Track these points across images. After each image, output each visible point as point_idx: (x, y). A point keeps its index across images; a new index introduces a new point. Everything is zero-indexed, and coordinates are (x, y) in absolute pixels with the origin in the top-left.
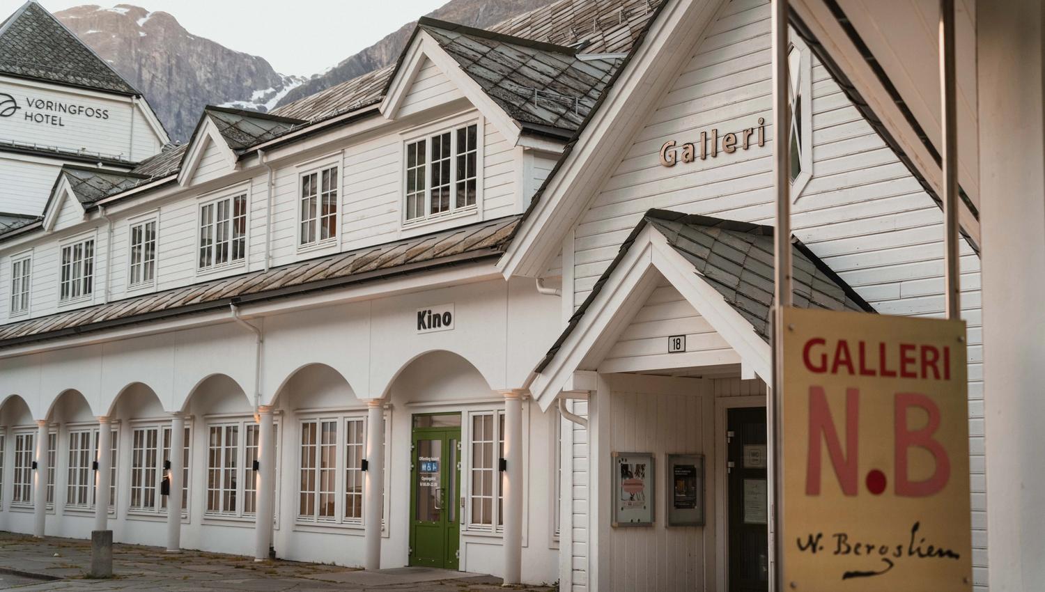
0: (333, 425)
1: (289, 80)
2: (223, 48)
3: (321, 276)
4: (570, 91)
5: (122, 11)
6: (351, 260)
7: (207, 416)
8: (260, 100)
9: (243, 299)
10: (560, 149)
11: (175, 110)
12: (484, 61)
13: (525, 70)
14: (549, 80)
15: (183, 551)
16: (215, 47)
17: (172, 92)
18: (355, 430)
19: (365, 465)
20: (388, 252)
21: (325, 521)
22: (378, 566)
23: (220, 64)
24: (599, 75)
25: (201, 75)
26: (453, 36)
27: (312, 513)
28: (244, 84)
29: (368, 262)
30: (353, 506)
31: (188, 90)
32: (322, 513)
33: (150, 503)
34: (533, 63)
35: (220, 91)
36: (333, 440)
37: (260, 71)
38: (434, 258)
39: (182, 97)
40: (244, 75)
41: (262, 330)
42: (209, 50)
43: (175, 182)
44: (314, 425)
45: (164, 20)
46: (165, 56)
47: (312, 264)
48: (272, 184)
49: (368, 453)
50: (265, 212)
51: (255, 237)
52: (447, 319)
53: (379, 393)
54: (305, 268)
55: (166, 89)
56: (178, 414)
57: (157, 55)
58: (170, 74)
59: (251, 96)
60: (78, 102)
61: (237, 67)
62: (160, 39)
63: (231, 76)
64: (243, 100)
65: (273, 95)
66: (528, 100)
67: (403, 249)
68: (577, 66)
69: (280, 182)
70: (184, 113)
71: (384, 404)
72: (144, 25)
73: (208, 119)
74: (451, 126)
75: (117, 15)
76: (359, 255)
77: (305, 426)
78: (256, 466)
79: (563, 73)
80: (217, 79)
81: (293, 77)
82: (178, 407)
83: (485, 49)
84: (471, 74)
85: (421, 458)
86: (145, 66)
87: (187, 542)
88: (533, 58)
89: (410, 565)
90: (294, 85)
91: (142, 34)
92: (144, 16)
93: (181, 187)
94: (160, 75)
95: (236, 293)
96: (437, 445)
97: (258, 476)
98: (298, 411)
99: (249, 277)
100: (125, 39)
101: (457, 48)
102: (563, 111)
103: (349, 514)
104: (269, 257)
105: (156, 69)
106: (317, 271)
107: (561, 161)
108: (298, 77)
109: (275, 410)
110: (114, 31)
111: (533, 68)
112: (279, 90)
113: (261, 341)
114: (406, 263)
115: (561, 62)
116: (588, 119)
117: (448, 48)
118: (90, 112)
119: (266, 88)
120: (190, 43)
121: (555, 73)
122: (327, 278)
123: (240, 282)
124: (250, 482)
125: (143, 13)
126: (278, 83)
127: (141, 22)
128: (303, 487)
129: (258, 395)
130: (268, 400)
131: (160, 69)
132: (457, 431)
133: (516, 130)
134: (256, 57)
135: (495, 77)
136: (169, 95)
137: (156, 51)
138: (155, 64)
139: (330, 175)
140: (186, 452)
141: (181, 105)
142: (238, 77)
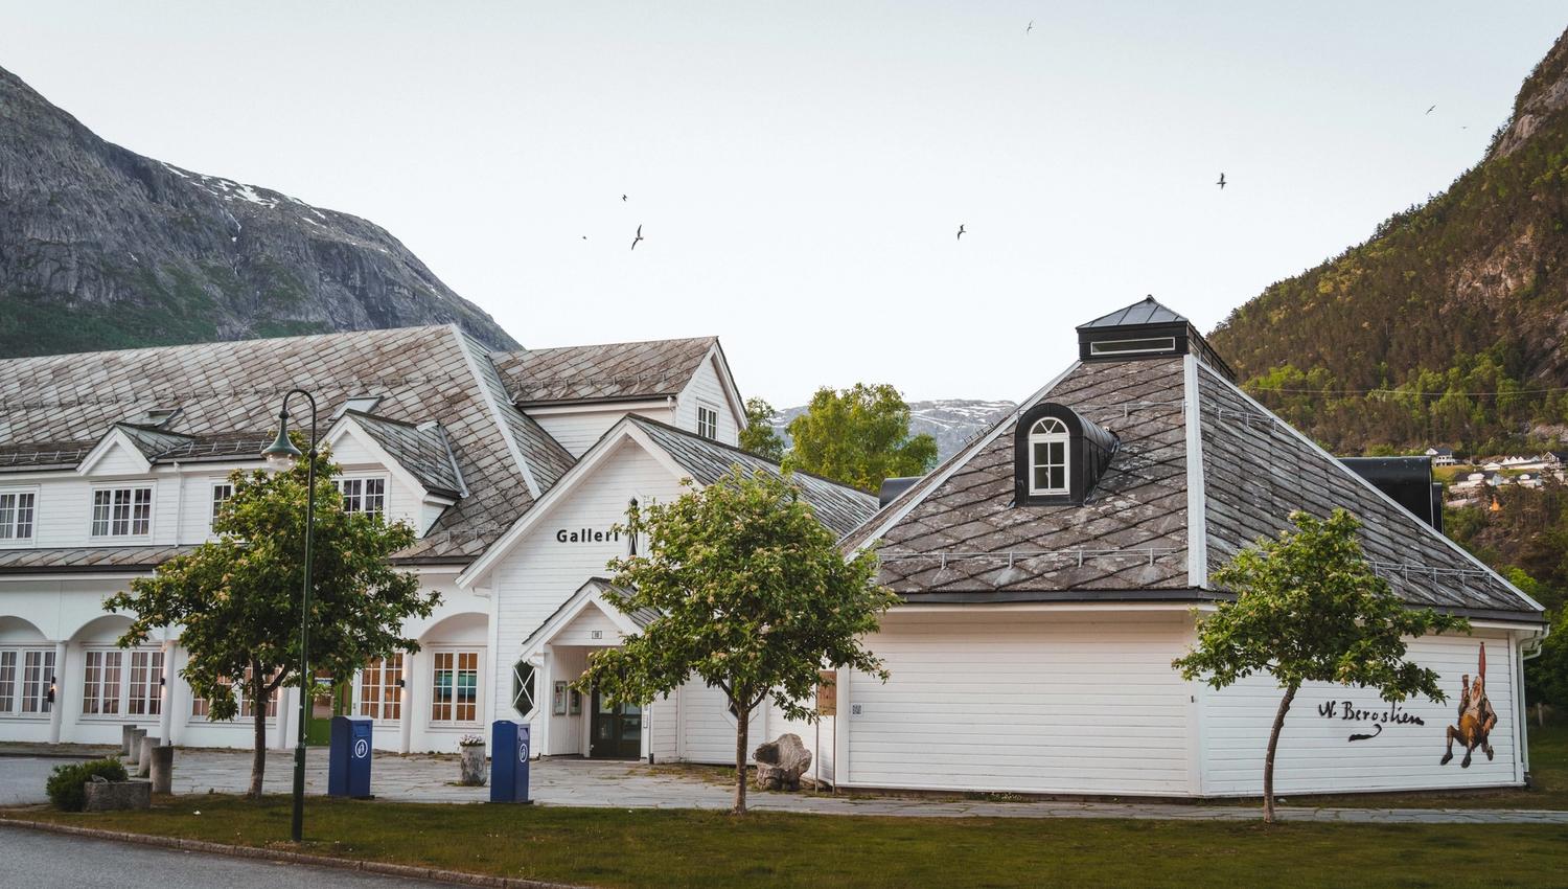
48: (182, 487)
79: (419, 444)
85: (317, 678)
99: (152, 550)
101: (377, 432)
104: (179, 538)
115: (413, 434)
117: (369, 431)
133: (422, 491)
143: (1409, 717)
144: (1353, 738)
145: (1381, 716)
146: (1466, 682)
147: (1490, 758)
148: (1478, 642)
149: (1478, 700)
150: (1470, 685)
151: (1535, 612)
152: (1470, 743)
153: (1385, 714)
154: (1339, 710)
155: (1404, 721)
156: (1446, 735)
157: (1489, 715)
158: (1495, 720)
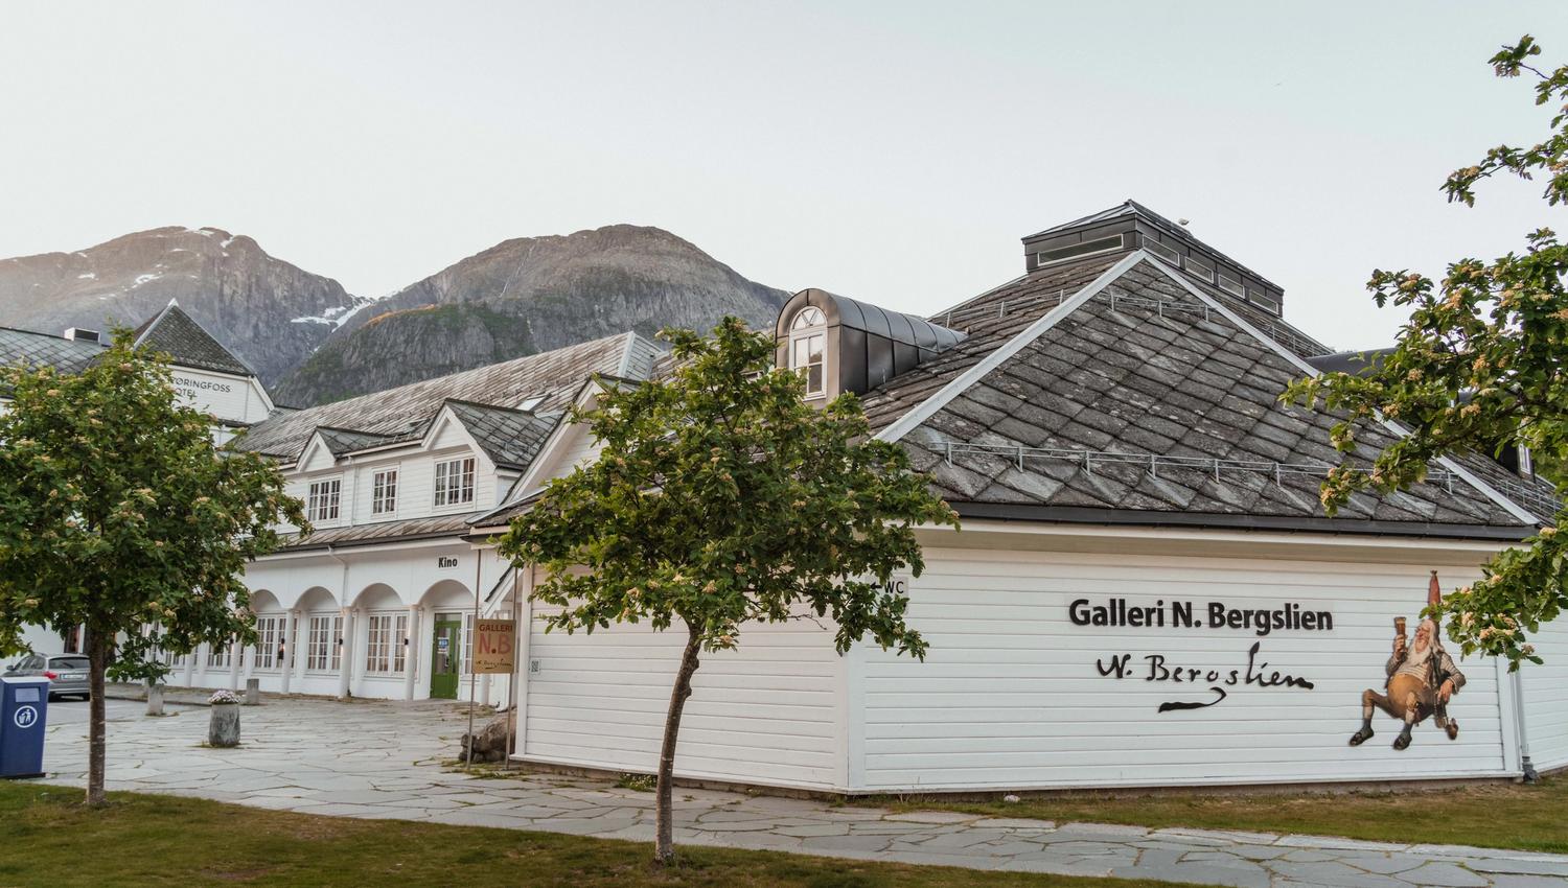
0: (389, 618)
1: (358, 301)
2: (300, 270)
3: (384, 535)
4: (528, 440)
5: (207, 233)
6: (401, 527)
7: (309, 611)
8: (331, 317)
9: (337, 545)
10: (517, 475)
11: (254, 320)
12: (480, 424)
13: (504, 428)
14: (516, 433)
15: (291, 694)
16: (292, 268)
17: (251, 306)
18: (401, 621)
19: (406, 642)
20: (424, 523)
21: (382, 673)
22: (412, 698)
23: (296, 283)
24: (546, 427)
25: (278, 293)
26: (463, 408)
27: (374, 669)
28: (318, 302)
29: (412, 529)
30: (399, 665)
31: (265, 305)
32: (380, 669)
33: (268, 664)
34: (509, 422)
35: (295, 308)
36: (388, 627)
37: (333, 292)
38: (448, 531)
39: (260, 311)
40: (318, 294)
41: (347, 563)
42: (286, 271)
43: (294, 468)
44: (377, 618)
45: (246, 243)
46: (245, 275)
47: (379, 526)
49: (408, 635)
50: (352, 492)
51: (345, 506)
52: (454, 563)
53: (416, 602)
54: (373, 529)
55: (246, 303)
56: (291, 610)
57: (237, 273)
58: (250, 291)
59: (324, 312)
60: (207, 380)
61: (311, 287)
62: (242, 259)
63: (306, 295)
64: (316, 316)
65: (344, 312)
66: (502, 448)
67: (432, 523)
68: (535, 422)
69: (362, 475)
70: (261, 325)
71: (419, 607)
72: (228, 246)
73: (317, 433)
74: (461, 457)
75: (203, 236)
76: (407, 523)
77: (372, 618)
78: (341, 642)
79: (526, 428)
80: (293, 296)
81: (363, 298)
82: (291, 605)
83: (482, 416)
84: (471, 433)
85: (439, 638)
86: (226, 282)
87: (293, 690)
88: (509, 419)
89: (431, 697)
90: (364, 305)
91: (225, 255)
92: (228, 239)
93: (298, 471)
94: (240, 291)
95: (333, 540)
96: (448, 630)
97: (342, 648)
98: (368, 610)
99: (341, 530)
100: (209, 258)
101: (465, 416)
102: (521, 453)
103: (396, 670)
104: (353, 519)
105: (237, 286)
106: (382, 531)
107: (518, 480)
108: (367, 298)
109: (354, 609)
110: (199, 251)
111: (508, 426)
112: (349, 309)
113: (347, 569)
114: (433, 532)
115: (524, 420)
116: (535, 457)
117: (460, 417)
118: (216, 387)
119: (338, 306)
120: (269, 264)
121: (520, 428)
122: (388, 537)
123: (335, 533)
124: (336, 651)
125: (226, 236)
126: (349, 302)
127: (224, 244)
128: (369, 654)
129: (344, 600)
130: (350, 603)
131: (240, 286)
132: (459, 623)
133: (493, 466)
134: (330, 280)
135: (484, 434)
136: (248, 308)
137: (237, 270)
138: (235, 281)
139: (393, 476)
140: (295, 633)
141: (259, 318)
142: (313, 295)
143: (1282, 677)
144: (1166, 707)
145: (1225, 675)
146: (1400, 628)
147: (1453, 736)
148: (1427, 571)
149: (1426, 653)
150: (1410, 632)
151: (1521, 526)
152: (1410, 715)
153: (1234, 674)
154: (1139, 667)
155: (1273, 682)
156: (1361, 702)
157: (1447, 675)
158: (1462, 682)
